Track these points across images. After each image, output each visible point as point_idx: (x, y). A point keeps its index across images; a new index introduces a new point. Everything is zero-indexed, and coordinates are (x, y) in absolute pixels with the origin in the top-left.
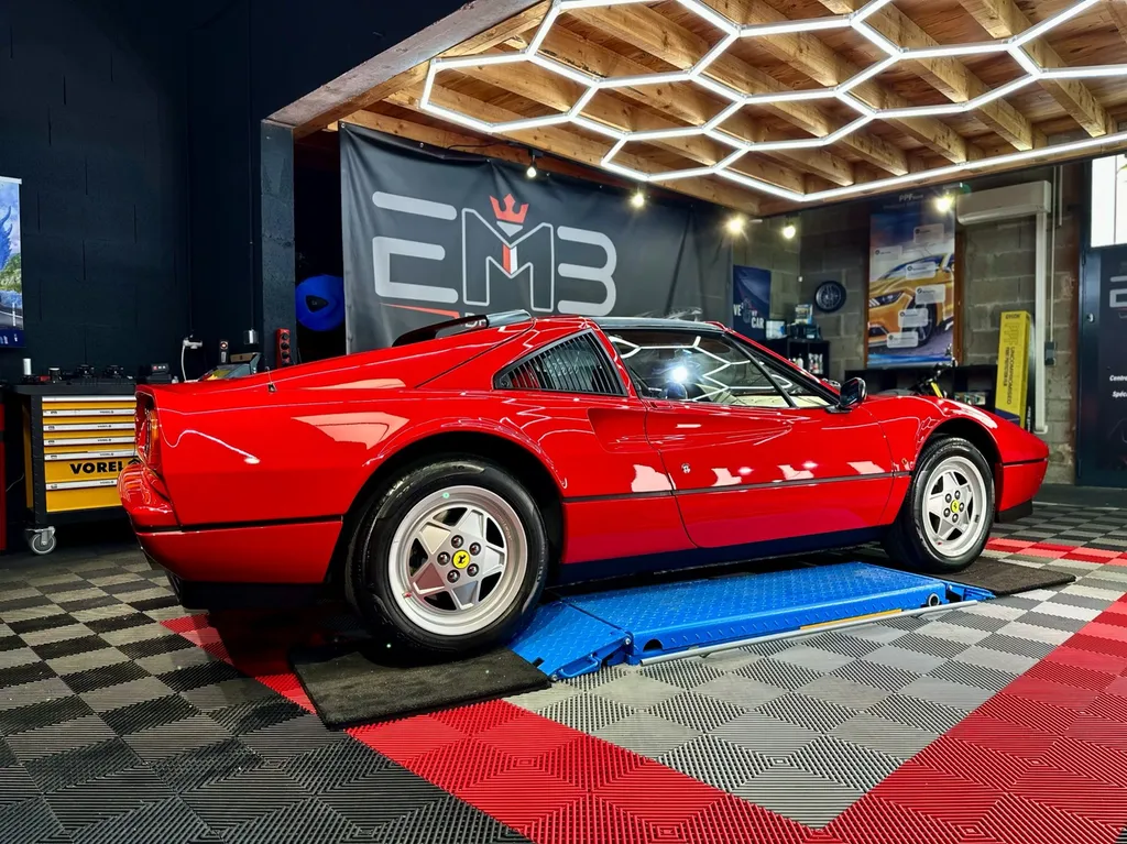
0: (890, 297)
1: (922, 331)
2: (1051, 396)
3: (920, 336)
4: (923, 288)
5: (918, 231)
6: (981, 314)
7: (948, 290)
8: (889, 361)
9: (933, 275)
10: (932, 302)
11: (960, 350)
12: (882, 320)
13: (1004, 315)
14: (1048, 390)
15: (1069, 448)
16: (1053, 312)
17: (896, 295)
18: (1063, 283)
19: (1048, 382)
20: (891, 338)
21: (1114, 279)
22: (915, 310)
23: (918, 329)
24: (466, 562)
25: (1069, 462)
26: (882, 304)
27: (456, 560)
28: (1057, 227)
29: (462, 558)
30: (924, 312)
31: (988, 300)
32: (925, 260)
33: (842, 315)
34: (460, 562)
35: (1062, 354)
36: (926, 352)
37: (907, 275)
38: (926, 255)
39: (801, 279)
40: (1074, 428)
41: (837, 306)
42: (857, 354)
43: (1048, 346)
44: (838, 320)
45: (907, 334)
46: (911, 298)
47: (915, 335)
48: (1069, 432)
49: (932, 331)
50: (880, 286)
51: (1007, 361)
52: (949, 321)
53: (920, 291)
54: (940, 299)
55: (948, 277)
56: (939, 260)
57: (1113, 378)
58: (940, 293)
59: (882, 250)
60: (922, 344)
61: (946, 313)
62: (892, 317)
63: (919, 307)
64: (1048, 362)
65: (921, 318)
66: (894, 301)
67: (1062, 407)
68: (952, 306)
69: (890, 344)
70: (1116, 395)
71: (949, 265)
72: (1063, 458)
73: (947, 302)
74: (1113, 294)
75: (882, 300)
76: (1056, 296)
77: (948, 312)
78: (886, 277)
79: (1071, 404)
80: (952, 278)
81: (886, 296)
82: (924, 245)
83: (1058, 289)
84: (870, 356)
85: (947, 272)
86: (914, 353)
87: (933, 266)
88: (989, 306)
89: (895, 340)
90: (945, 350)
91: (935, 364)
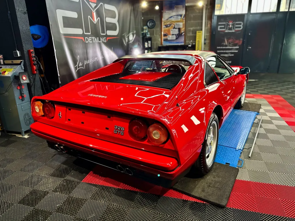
0: (169, 25)
1: (177, 35)
3: (176, 37)
4: (177, 23)
5: (176, 7)
6: (190, 31)
7: (183, 24)
8: (168, 43)
9: (179, 20)
10: (179, 27)
11: (185, 40)
12: (167, 32)
13: (197, 32)
16: (206, 31)
17: (170, 25)
18: (208, 24)
20: (169, 37)
21: (220, 23)
22: (175, 29)
23: (175, 35)
26: (167, 27)
28: (208, 9)
30: (177, 30)
31: (192, 27)
32: (178, 15)
33: (154, 29)
35: (208, 42)
36: (177, 41)
37: (173, 19)
38: (178, 14)
39: (143, 18)
41: (153, 27)
42: (159, 41)
43: (205, 40)
44: (153, 31)
45: (173, 36)
46: (174, 26)
47: (175, 36)
49: (179, 35)
50: (166, 22)
51: (198, 44)
52: (183, 33)
53: (176, 24)
54: (181, 27)
55: (183, 20)
56: (181, 16)
57: (218, 48)
58: (181, 25)
59: (167, 11)
60: (177, 39)
61: (183, 31)
62: (169, 31)
63: (176, 28)
64: (205, 44)
65: (176, 32)
66: (170, 26)
68: (184, 29)
69: (169, 39)
70: (218, 51)
71: (184, 17)
73: (183, 28)
74: (219, 27)
75: (167, 26)
76: (207, 27)
77: (183, 30)
78: (167, 19)
80: (184, 21)
81: (167, 25)
82: (177, 11)
83: (207, 25)
85: (183, 19)
86: (175, 41)
87: (180, 17)
88: (192, 29)
89: (170, 37)
90: (182, 40)
91: (180, 44)
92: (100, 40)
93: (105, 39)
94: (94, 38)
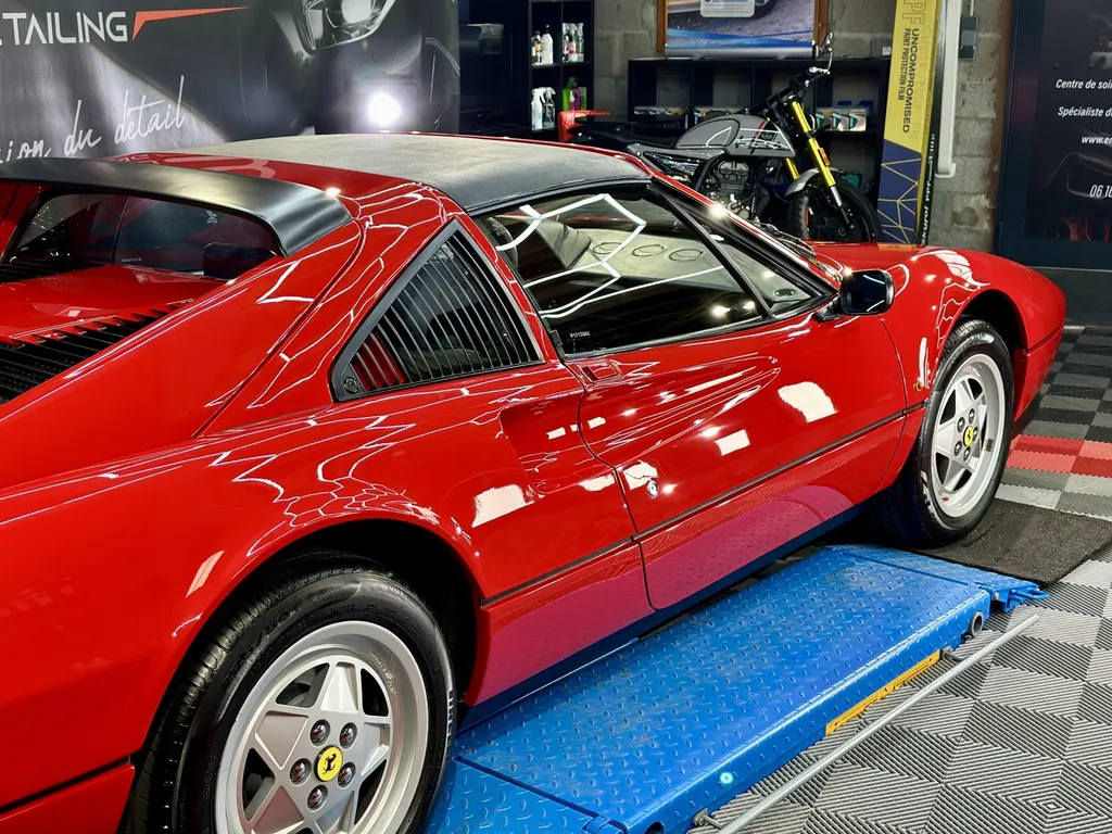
2: (965, 113)
8: (704, 42)
11: (823, 24)
14: (961, 102)
15: (985, 202)
19: (962, 87)
24: (337, 764)
25: (985, 226)
27: (322, 765)
29: (330, 761)
34: (329, 768)
35: (988, 38)
36: (767, 28)
40: (996, 169)
42: (644, 25)
43: (967, 24)
48: (989, 175)
51: (906, 54)
57: (1061, 84)
60: (761, 11)
64: (965, 53)
67: (980, 133)
69: (706, 10)
70: (1064, 112)
72: (975, 220)
79: (993, 129)
84: (670, 32)
86: (748, 30)
89: (716, 2)
90: (800, 27)
91: (782, 52)
92: (69, 28)
93: (116, 21)
94: (15, 17)
